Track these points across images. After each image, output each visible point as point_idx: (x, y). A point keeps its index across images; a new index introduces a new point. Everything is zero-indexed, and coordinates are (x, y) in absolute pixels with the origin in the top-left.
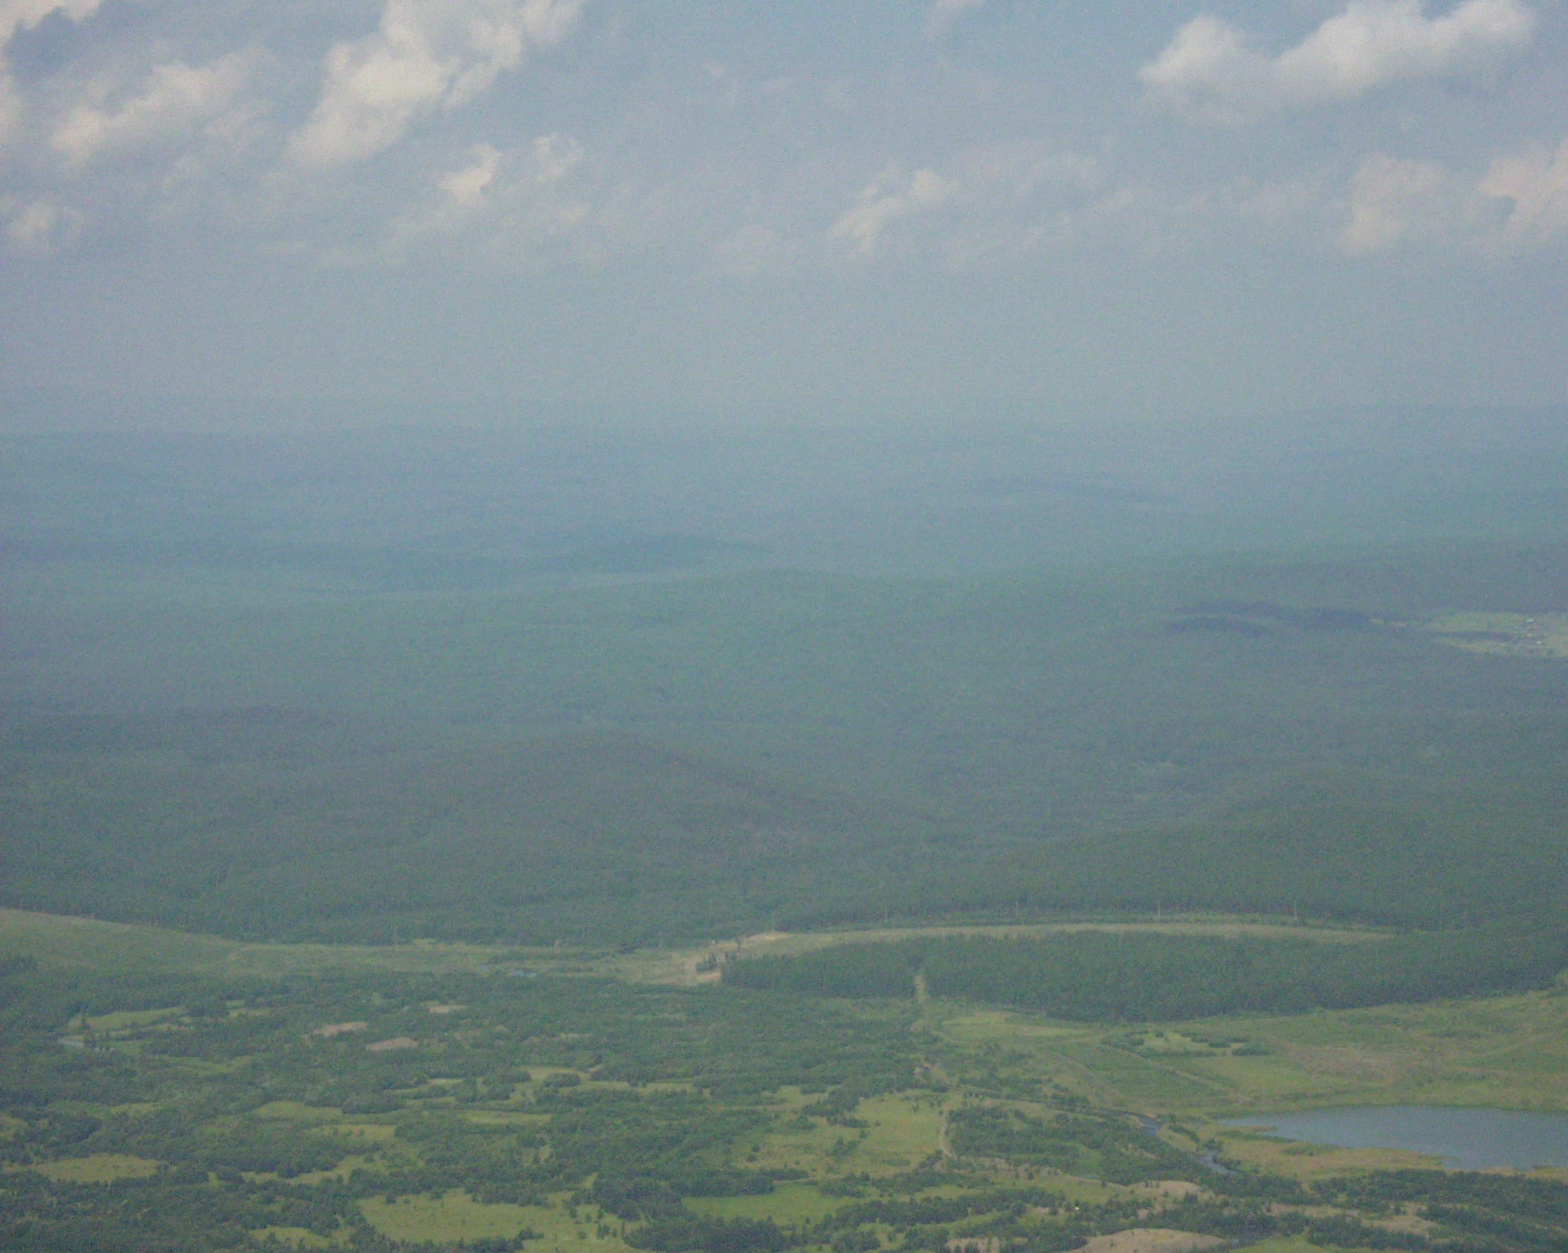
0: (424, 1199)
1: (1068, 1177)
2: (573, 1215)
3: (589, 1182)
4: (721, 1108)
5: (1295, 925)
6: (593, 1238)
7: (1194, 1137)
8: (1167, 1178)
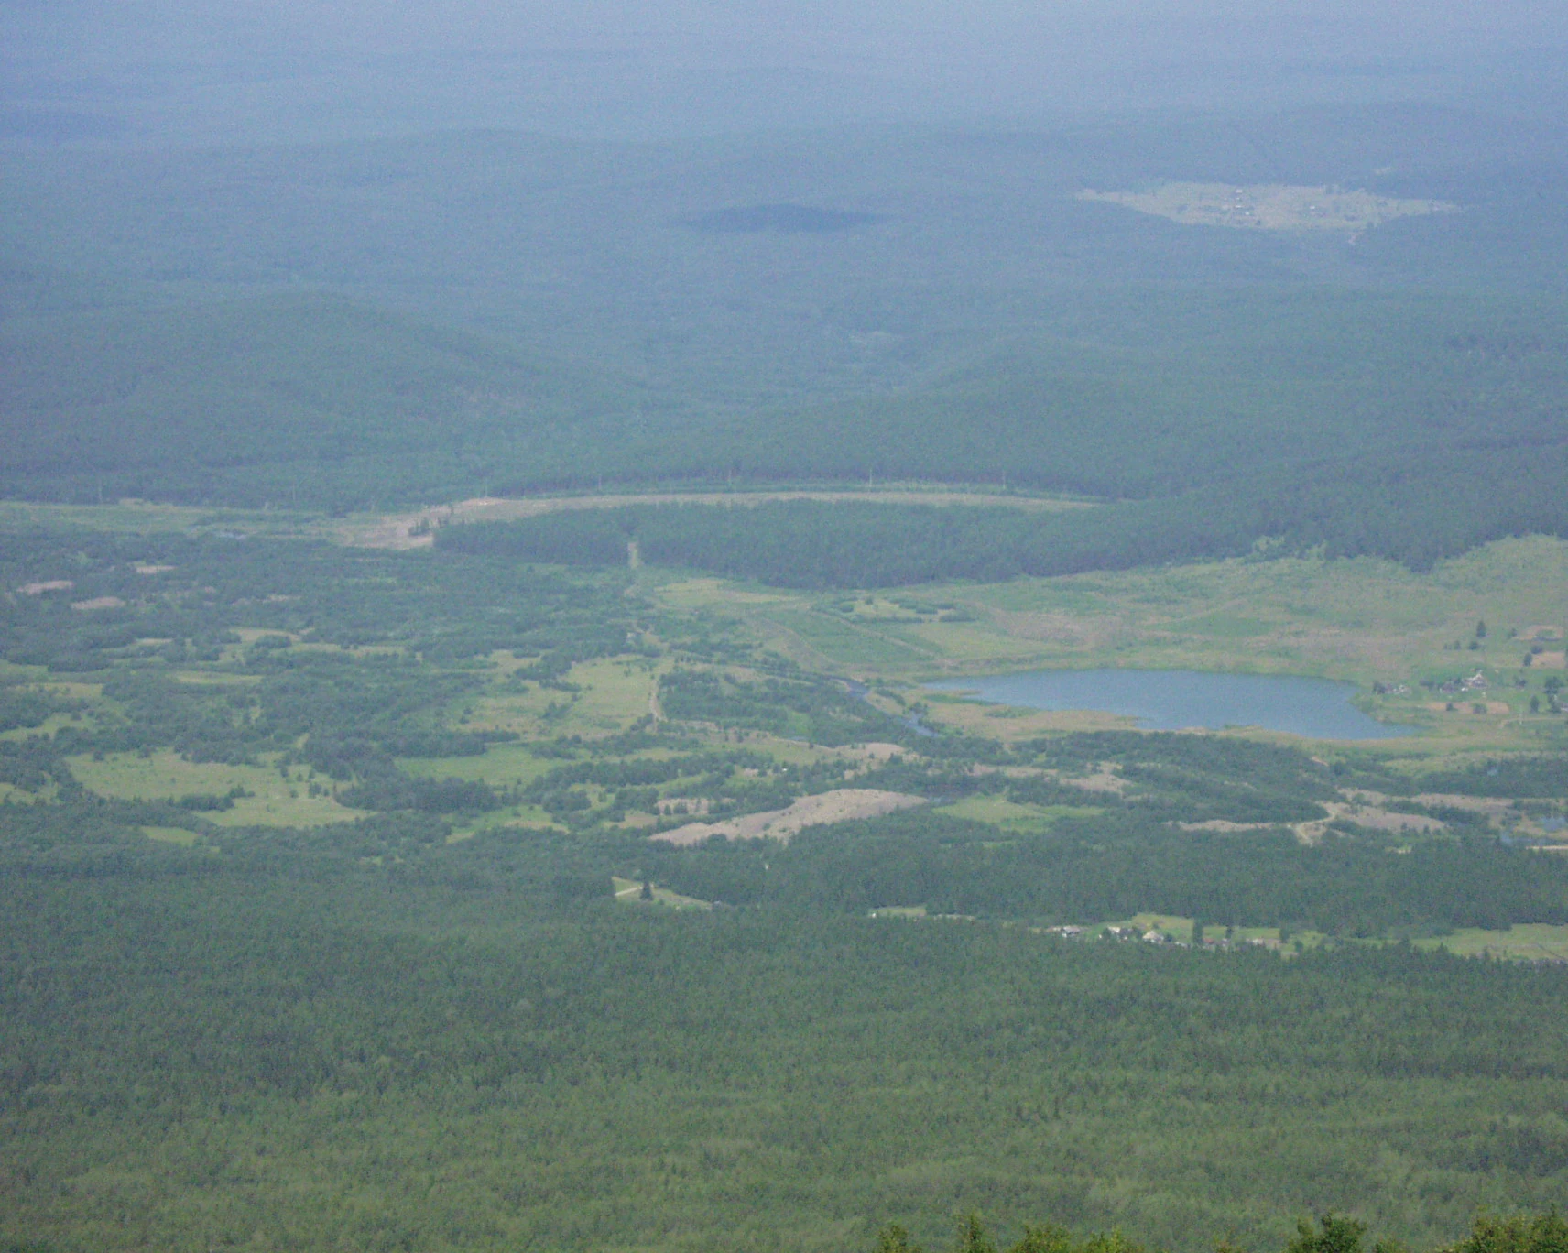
0: (132, 757)
1: (776, 739)
2: (284, 774)
3: (300, 742)
4: (435, 671)
5: (1003, 494)
6: (303, 797)
7: (901, 701)
8: (870, 741)
